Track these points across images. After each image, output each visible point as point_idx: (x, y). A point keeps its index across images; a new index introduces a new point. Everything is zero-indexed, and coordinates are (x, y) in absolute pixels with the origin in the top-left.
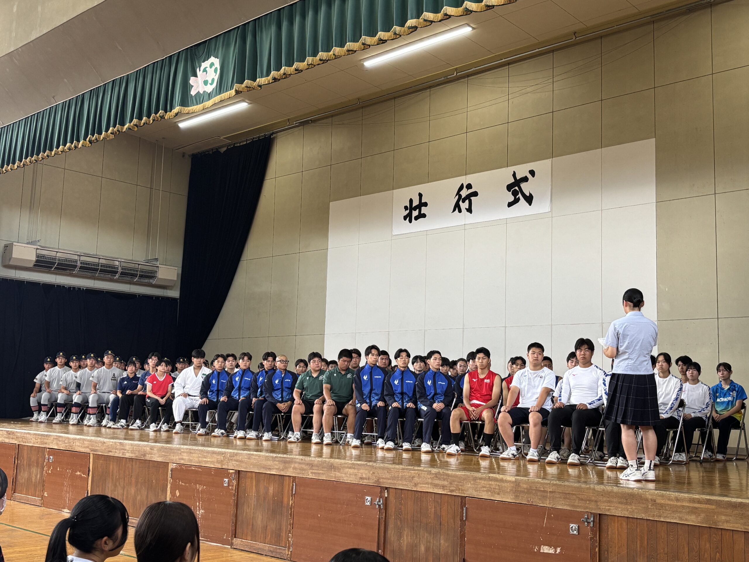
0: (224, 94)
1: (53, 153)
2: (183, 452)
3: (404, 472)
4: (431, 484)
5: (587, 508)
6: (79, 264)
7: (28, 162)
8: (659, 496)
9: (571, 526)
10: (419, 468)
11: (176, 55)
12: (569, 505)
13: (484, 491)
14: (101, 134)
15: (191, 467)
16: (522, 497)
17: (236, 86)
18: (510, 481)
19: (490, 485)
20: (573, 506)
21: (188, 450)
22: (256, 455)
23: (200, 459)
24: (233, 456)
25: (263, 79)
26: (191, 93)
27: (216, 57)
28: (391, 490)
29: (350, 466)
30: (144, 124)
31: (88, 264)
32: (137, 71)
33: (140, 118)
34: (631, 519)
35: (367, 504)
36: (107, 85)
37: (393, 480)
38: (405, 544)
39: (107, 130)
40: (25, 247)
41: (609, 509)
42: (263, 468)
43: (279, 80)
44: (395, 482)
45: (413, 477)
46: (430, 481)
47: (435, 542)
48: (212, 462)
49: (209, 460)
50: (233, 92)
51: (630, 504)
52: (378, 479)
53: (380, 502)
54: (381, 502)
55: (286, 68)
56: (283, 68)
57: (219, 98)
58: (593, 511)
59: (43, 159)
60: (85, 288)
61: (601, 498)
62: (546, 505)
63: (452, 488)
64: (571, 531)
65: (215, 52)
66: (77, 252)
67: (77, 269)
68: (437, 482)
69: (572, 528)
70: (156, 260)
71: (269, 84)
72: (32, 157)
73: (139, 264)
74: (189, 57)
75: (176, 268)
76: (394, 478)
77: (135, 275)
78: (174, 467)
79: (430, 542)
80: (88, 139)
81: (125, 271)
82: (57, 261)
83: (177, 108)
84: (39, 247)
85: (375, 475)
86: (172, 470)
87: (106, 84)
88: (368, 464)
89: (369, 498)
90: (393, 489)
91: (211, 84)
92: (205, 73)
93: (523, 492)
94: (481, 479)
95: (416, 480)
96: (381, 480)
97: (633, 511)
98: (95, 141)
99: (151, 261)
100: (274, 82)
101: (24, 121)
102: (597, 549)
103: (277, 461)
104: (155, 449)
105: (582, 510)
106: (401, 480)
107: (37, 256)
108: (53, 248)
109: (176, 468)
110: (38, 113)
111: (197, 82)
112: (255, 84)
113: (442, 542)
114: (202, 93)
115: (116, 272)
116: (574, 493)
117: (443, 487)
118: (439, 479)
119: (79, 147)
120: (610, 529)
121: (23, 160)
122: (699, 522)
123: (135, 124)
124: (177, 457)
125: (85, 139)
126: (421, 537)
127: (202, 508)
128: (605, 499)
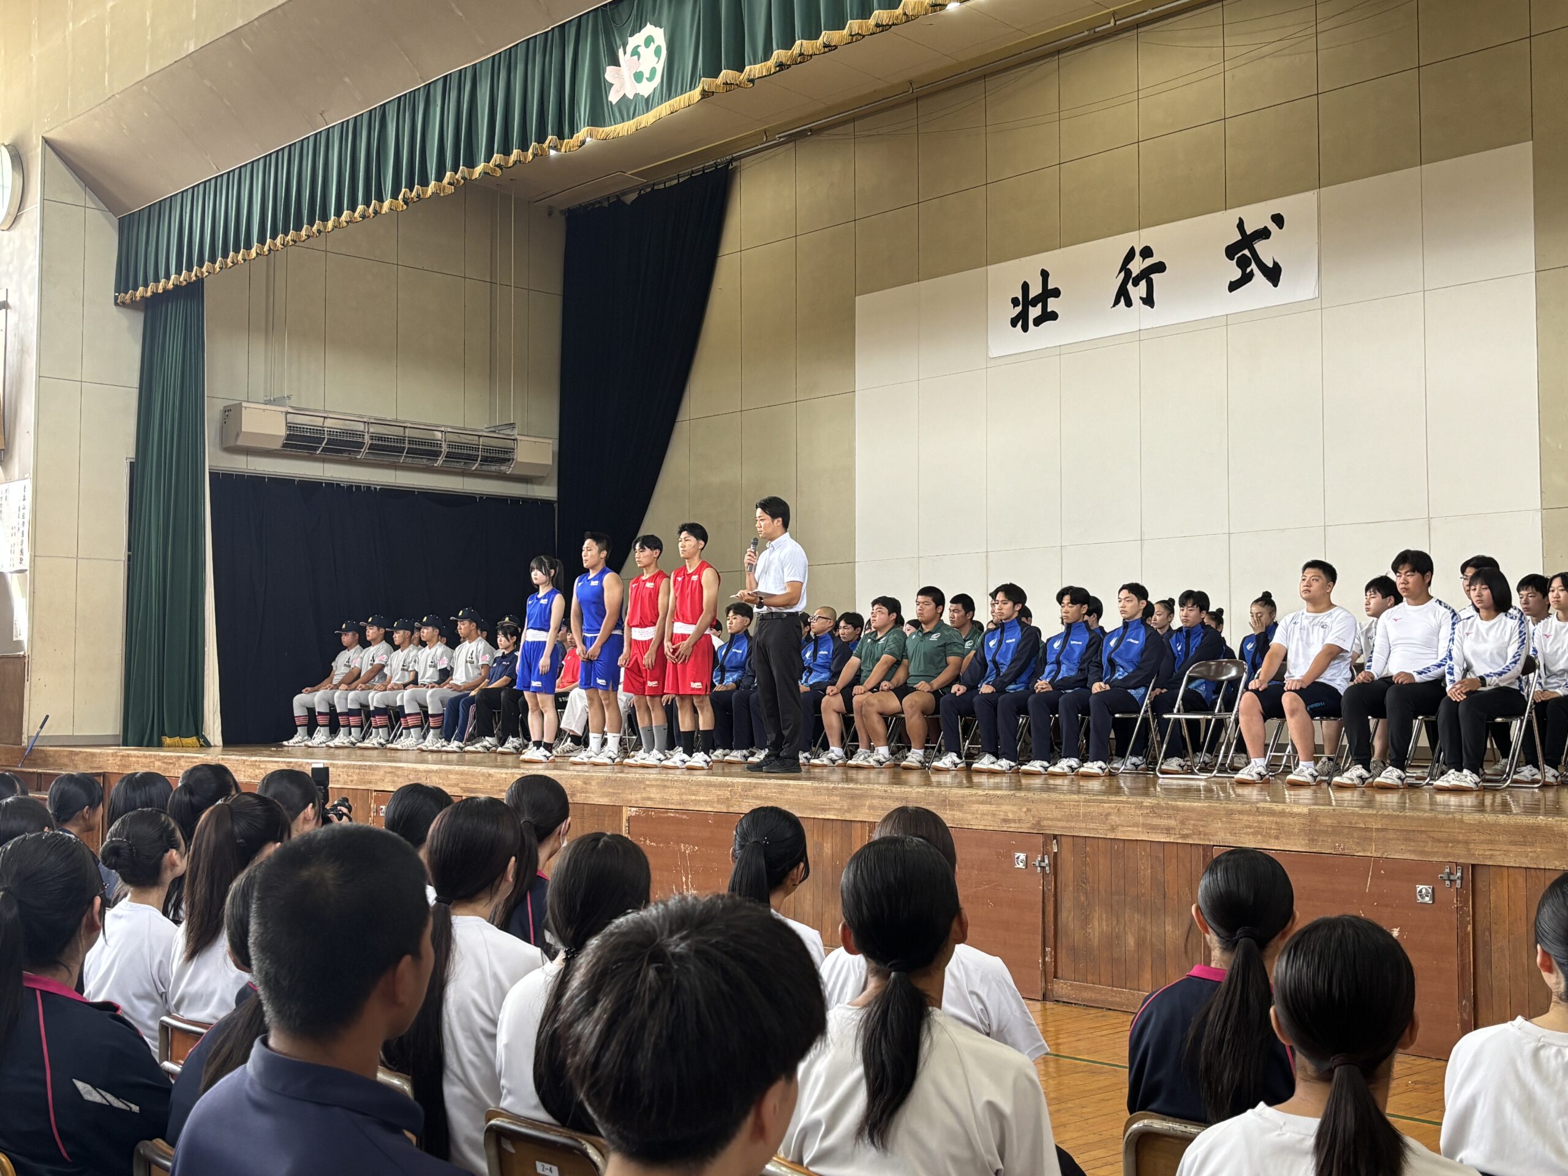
0: (678, 98)
1: (330, 224)
2: (650, 786)
3: (1090, 806)
4: (1143, 824)
5: (1449, 855)
6: (367, 440)
7: (278, 244)
9: (1418, 890)
10: (1118, 798)
11: (573, 22)
12: (1413, 852)
13: (1248, 834)
14: (427, 185)
15: (667, 812)
16: (1323, 841)
17: (705, 83)
18: (1299, 815)
19: (1258, 822)
20: (1422, 853)
21: (659, 783)
22: (795, 786)
23: (684, 797)
24: (750, 790)
25: (758, 66)
26: (610, 99)
27: (657, 24)
28: (1063, 840)
29: (981, 799)
30: (515, 163)
31: (385, 439)
32: (494, 56)
33: (506, 151)
34: (1533, 871)
35: (1018, 866)
36: (432, 86)
37: (1067, 821)
38: (1097, 934)
39: (440, 178)
40: (264, 410)
41: (1492, 855)
42: (811, 809)
43: (789, 66)
44: (1073, 824)
45: (1108, 815)
46: (1141, 820)
47: (1155, 929)
48: (707, 802)
49: (701, 798)
50: (696, 94)
51: (1532, 844)
52: (1038, 822)
53: (1043, 861)
54: (1047, 861)
55: (805, 42)
56: (798, 42)
57: (668, 107)
58: (1461, 861)
59: (309, 236)
60: (378, 487)
61: (1475, 836)
62: (1369, 854)
63: (1185, 832)
64: (1419, 897)
65: (654, 14)
66: (360, 416)
67: (364, 450)
68: (1156, 821)
69: (1421, 891)
70: (512, 426)
71: (770, 75)
72: (287, 235)
73: (479, 436)
74: (600, 26)
75: (551, 441)
76: (1069, 818)
77: (472, 458)
78: (634, 814)
79: (1144, 930)
80: (401, 197)
81: (454, 450)
82: (326, 436)
83: (582, 130)
84: (291, 410)
85: (1032, 813)
86: (628, 820)
87: (430, 84)
88: (1018, 795)
89: (1022, 856)
90: (1069, 838)
91: (650, 79)
92: (636, 57)
93: (1326, 832)
94: (1241, 812)
95: (1114, 819)
96: (1045, 823)
97: (1538, 856)
98: (415, 200)
99: (500, 428)
100: (779, 71)
101: (261, 162)
102: (1470, 928)
103: (836, 795)
104: (593, 783)
105: (1440, 860)
106: (1083, 822)
107: (290, 427)
108: (315, 411)
109: (637, 817)
110: (290, 146)
111: (620, 77)
112: (743, 76)
113: (1169, 928)
114: (631, 98)
115: (437, 454)
116: (1423, 829)
117: (1168, 830)
118: (1160, 817)
119: (383, 212)
120: (1493, 891)
121: (268, 240)
123: (498, 163)
124: (639, 796)
125: (395, 196)
126: (1127, 923)
127: (692, 886)
128: (1482, 838)
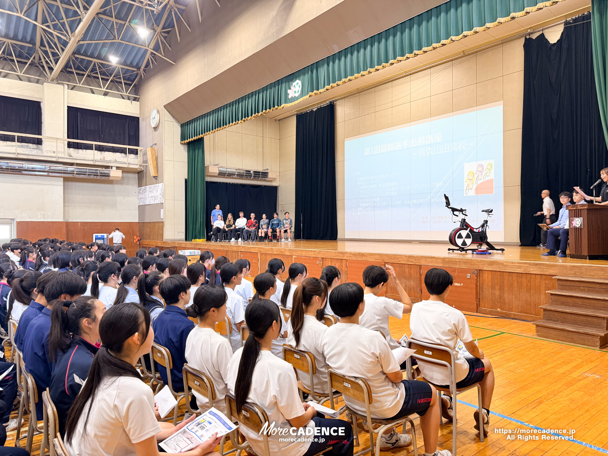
0: (304, 97)
1: (227, 127)
6: (236, 173)
7: (216, 130)
8: (505, 262)
9: (467, 275)
11: (280, 80)
12: (466, 267)
13: (430, 262)
14: (249, 117)
15: (302, 257)
16: (446, 264)
17: (310, 94)
18: (441, 258)
19: (432, 260)
21: (300, 250)
22: (330, 251)
23: (306, 254)
24: (320, 252)
25: (322, 90)
29: (371, 254)
30: (268, 112)
31: (240, 173)
32: (263, 87)
33: (266, 110)
34: (493, 271)
40: (214, 167)
41: (483, 268)
43: (329, 89)
46: (406, 259)
47: (409, 283)
48: (312, 255)
50: (308, 96)
51: (492, 265)
56: (331, 84)
57: (302, 99)
58: (477, 269)
59: (222, 129)
60: (239, 184)
61: (480, 263)
62: (456, 267)
63: (416, 262)
65: (298, 78)
66: (235, 168)
68: (409, 259)
71: (325, 91)
73: (261, 172)
74: (287, 81)
75: (277, 173)
76: (391, 259)
77: (259, 177)
81: (255, 175)
82: (227, 173)
83: (283, 105)
84: (219, 167)
85: (382, 258)
87: (249, 94)
91: (298, 93)
94: (428, 258)
96: (385, 260)
97: (494, 268)
98: (246, 121)
99: (266, 170)
102: (479, 284)
103: (339, 253)
104: (287, 250)
105: (472, 268)
107: (219, 171)
108: (225, 167)
109: (296, 258)
110: (219, 108)
112: (319, 92)
113: (412, 283)
115: (251, 176)
116: (468, 262)
117: (412, 261)
119: (239, 123)
120: (484, 275)
122: (521, 271)
123: (264, 112)
124: (296, 253)
125: (242, 120)
